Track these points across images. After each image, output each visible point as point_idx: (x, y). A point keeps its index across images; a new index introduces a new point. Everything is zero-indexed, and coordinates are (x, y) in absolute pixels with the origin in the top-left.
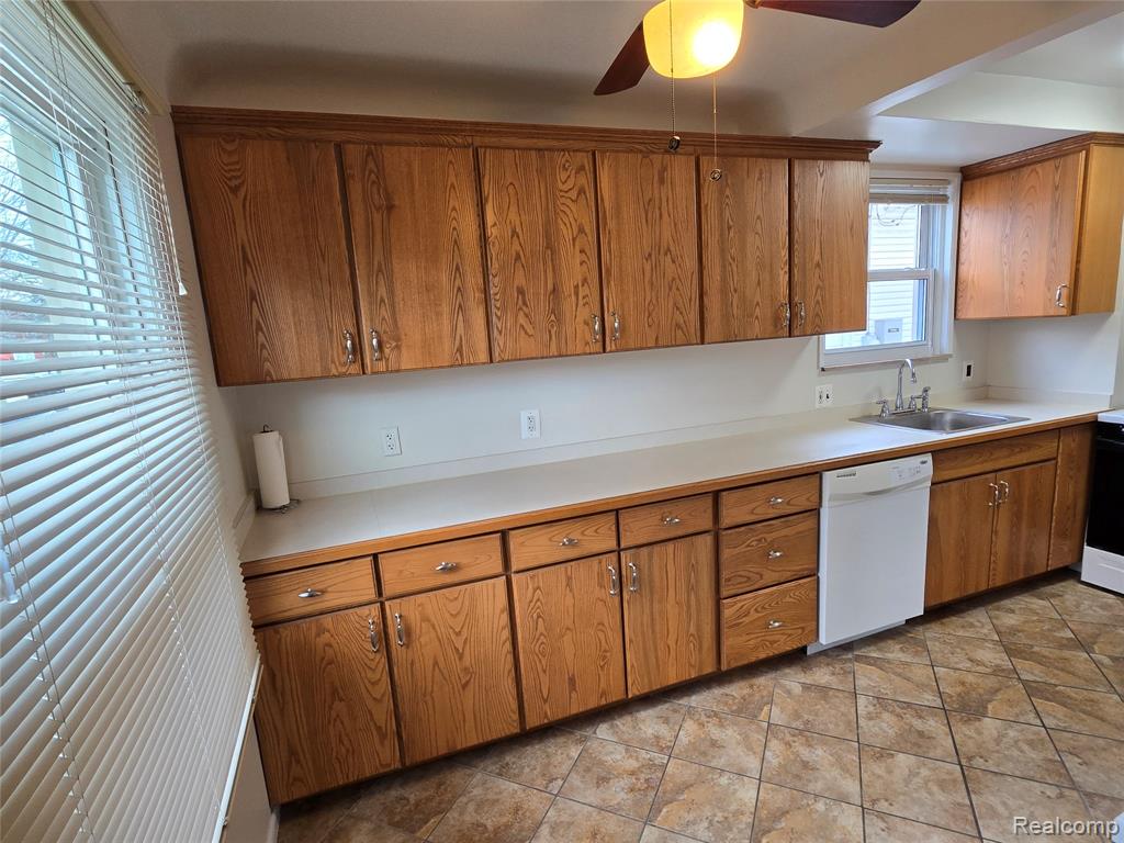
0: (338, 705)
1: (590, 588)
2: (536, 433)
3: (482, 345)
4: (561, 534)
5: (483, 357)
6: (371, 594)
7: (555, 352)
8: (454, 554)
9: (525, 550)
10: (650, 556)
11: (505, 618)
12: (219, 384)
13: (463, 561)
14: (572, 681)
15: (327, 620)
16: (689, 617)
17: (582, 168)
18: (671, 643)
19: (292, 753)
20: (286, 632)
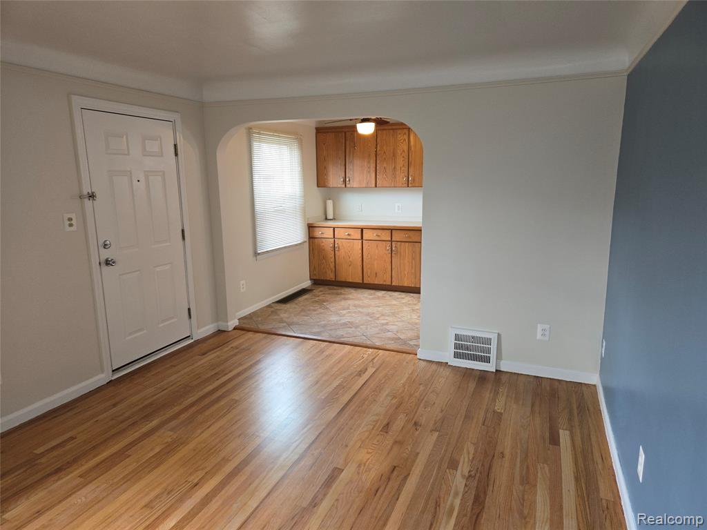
0: (324, 261)
1: (383, 249)
2: (400, 211)
3: (374, 182)
4: (376, 232)
5: (374, 185)
6: (332, 237)
7: (394, 186)
8: (351, 231)
9: (367, 234)
10: (400, 245)
11: (360, 251)
12: (318, 186)
13: (352, 234)
14: (376, 274)
15: (324, 240)
16: (412, 268)
17: (405, 133)
18: (406, 273)
19: (314, 268)
20: (316, 240)
